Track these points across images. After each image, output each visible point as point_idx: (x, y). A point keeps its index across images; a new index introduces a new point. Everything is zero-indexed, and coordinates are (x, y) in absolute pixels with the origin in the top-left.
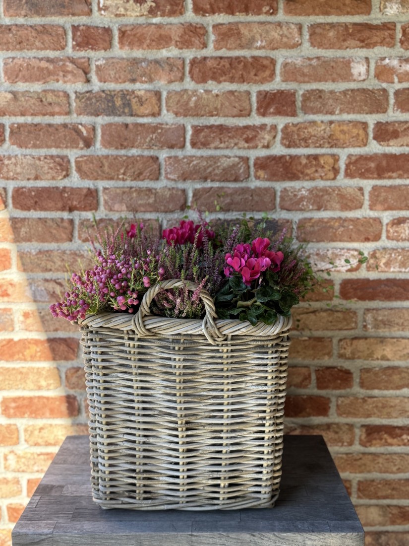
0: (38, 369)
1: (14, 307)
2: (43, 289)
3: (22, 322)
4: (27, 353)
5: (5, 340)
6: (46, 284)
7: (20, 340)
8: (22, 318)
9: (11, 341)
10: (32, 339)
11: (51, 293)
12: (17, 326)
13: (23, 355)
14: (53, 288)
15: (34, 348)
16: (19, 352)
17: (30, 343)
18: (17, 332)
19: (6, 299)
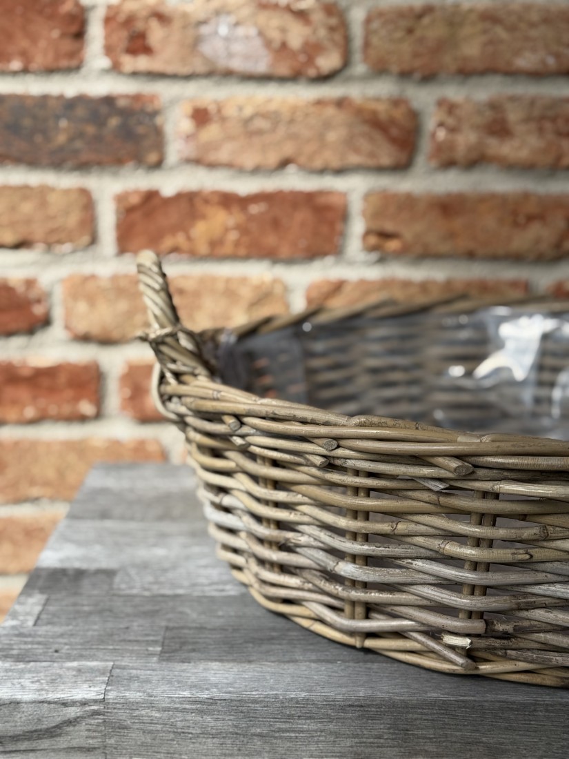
0: (228, 281)
1: (164, 91)
2: (252, 31)
3: (189, 137)
4: (200, 230)
5: (136, 192)
6: (263, 18)
7: (180, 197)
8: (187, 125)
9: (151, 196)
10: (215, 193)
11: (277, 44)
12: (175, 150)
13: (189, 238)
14: (283, 30)
15: (219, 221)
16: (174, 230)
17: (206, 201)
18: (172, 168)
19: (142, 63)
